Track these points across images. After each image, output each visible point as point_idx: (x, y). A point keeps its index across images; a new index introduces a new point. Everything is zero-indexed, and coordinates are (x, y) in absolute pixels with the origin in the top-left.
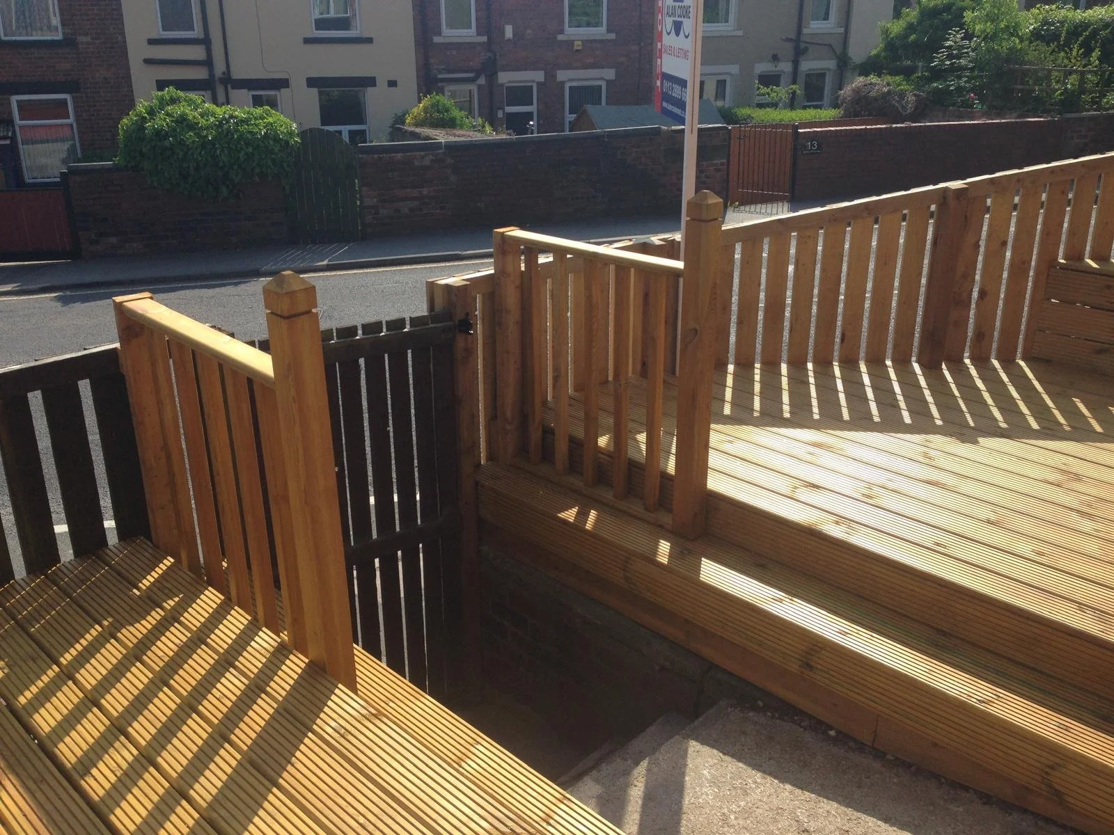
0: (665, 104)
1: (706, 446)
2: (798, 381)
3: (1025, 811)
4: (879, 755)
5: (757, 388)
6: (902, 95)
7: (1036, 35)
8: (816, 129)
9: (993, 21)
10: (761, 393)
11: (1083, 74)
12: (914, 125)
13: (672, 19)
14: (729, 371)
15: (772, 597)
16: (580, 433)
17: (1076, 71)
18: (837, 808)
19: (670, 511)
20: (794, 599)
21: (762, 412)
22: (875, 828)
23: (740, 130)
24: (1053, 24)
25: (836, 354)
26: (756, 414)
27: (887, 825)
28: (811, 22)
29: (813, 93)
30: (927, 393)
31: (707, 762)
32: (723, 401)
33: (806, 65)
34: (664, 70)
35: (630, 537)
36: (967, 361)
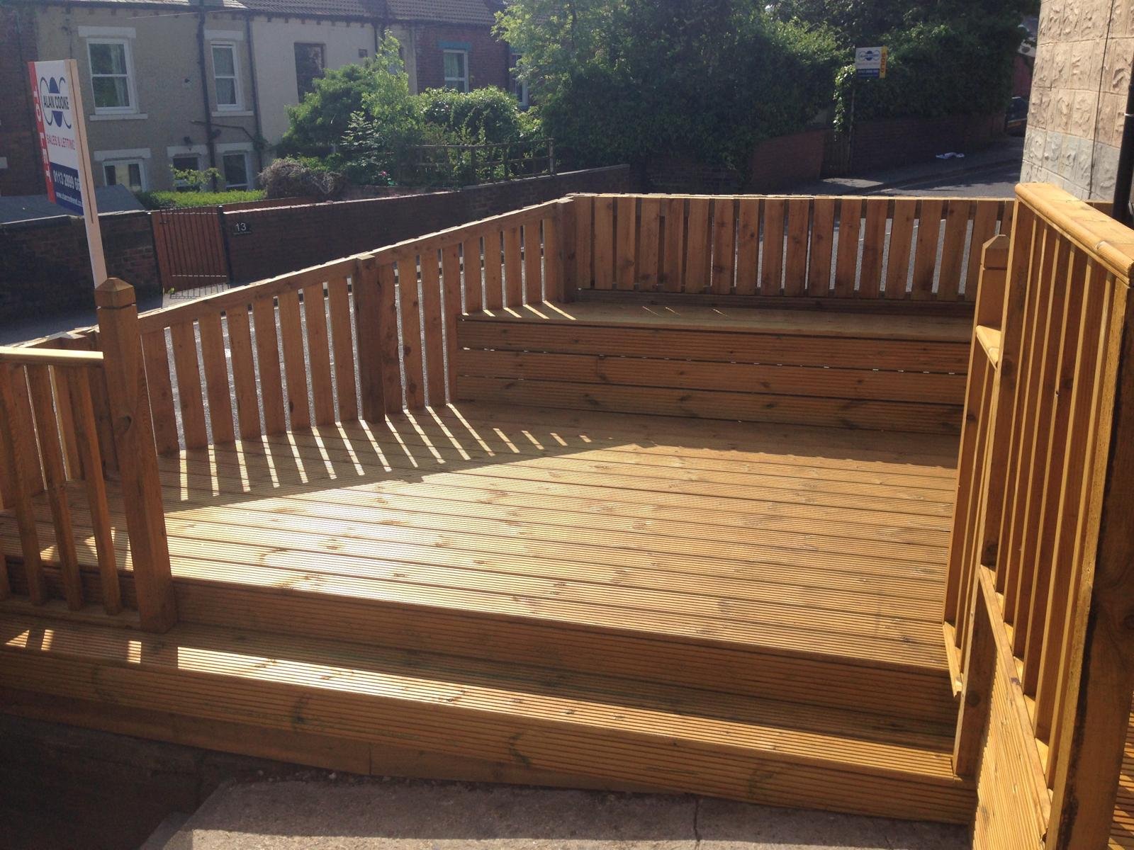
0: (59, 195)
1: (163, 534)
2: (254, 454)
3: (503, 785)
4: (376, 780)
5: (213, 468)
6: (320, 175)
7: (430, 116)
8: (241, 211)
9: (388, 105)
10: (218, 472)
11: (473, 150)
12: (336, 203)
13: (51, 109)
14: (181, 457)
15: (255, 665)
16: (16, 549)
17: (467, 148)
18: (345, 841)
19: (135, 609)
20: (276, 661)
21: (221, 491)
22: (381, 846)
23: (162, 215)
24: (442, 106)
25: (288, 422)
26: (215, 494)
27: (391, 839)
28: (219, 105)
29: (234, 175)
30: (375, 445)
31: (214, 844)
32: (179, 487)
33: (222, 148)
34: (52, 160)
35: (97, 647)
36: (406, 411)
